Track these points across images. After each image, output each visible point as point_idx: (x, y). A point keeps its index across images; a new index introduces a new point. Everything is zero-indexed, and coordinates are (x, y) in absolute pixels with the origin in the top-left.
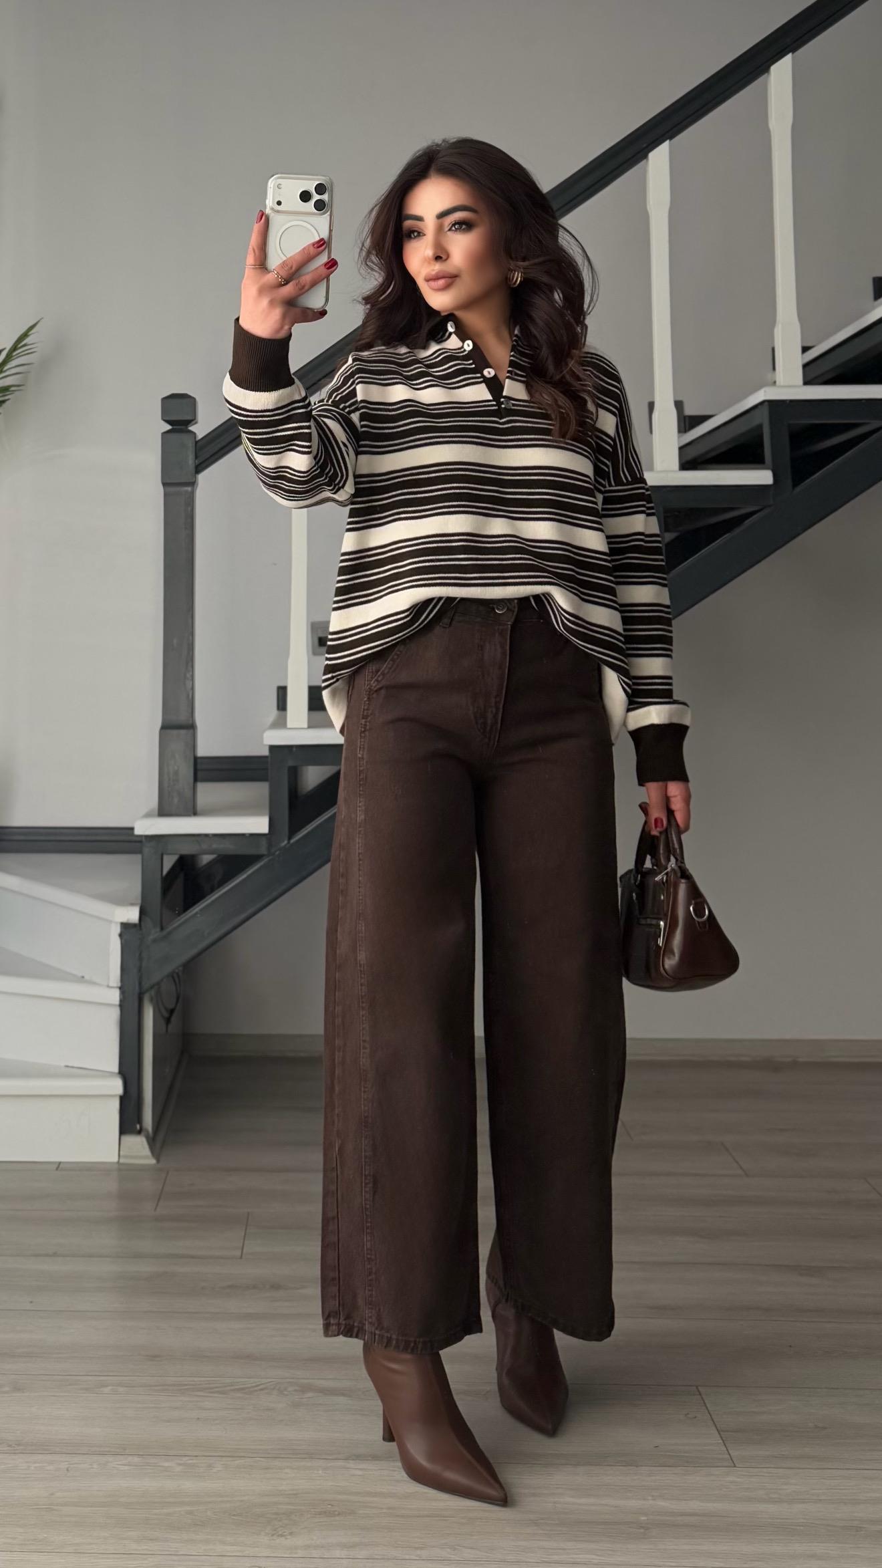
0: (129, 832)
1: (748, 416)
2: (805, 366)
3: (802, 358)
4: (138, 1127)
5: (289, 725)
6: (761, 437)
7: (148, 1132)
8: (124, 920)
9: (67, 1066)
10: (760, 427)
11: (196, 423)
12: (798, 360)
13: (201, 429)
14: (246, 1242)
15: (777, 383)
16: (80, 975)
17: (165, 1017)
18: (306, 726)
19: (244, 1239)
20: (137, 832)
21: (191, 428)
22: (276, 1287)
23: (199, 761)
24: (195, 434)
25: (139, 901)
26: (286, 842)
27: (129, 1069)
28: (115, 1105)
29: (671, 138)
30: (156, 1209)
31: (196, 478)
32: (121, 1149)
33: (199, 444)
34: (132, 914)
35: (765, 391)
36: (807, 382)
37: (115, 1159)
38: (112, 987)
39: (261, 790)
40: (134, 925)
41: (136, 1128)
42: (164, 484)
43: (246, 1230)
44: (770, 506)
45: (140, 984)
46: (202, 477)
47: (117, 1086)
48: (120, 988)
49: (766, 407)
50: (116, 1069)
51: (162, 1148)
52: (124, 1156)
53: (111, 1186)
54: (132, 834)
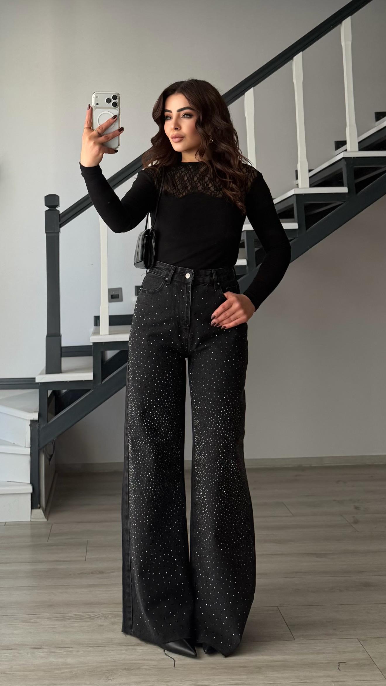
0: (33, 380)
1: (287, 200)
2: (310, 178)
3: (309, 175)
4: (39, 506)
5: (101, 334)
6: (293, 208)
7: (43, 508)
8: (32, 419)
9: (8, 481)
10: (293, 205)
11: (59, 206)
12: (308, 175)
13: (62, 208)
14: (87, 553)
15: (300, 186)
16: (12, 442)
17: (49, 458)
18: (108, 334)
19: (86, 553)
20: (37, 381)
21: (58, 209)
22: (101, 572)
23: (63, 348)
24: (59, 211)
25: (38, 410)
26: (100, 383)
27: (35, 481)
28: (29, 497)
29: (254, 86)
30: (48, 541)
31: (59, 229)
32: (32, 514)
33: (61, 216)
34: (35, 416)
35: (294, 190)
36: (312, 186)
37: (30, 520)
38: (27, 447)
39: (89, 361)
40: (36, 421)
41: (38, 506)
42: (46, 233)
43: (87, 548)
44: (297, 237)
45: (39, 445)
46: (62, 229)
47: (30, 489)
48: (31, 448)
49: (295, 196)
50: (29, 482)
51: (49, 514)
52: (33, 518)
53: (28, 532)
54: (35, 381)
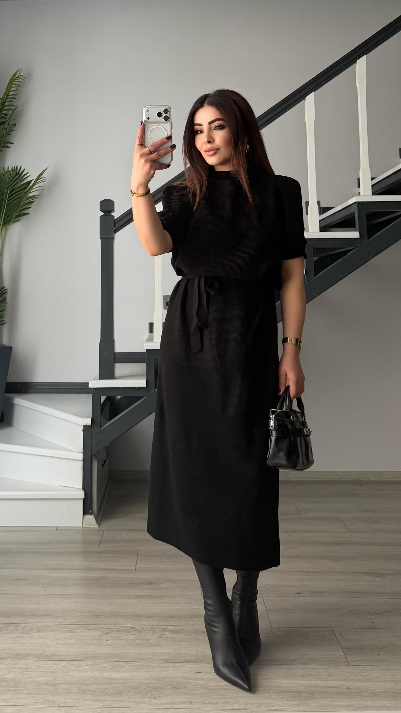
1: (349, 208)
2: (372, 186)
3: (371, 183)
4: (91, 511)
5: (154, 341)
6: (354, 217)
7: (95, 514)
8: (85, 424)
9: (60, 486)
10: (354, 213)
11: (114, 212)
13: (117, 214)
14: (138, 563)
15: (361, 195)
16: (65, 447)
17: (102, 464)
20: (90, 386)
21: (112, 214)
22: (151, 583)
23: (116, 354)
24: (114, 216)
25: (91, 416)
27: (87, 487)
28: (81, 503)
29: (315, 91)
30: (98, 548)
31: (114, 235)
32: (84, 520)
33: (116, 221)
34: (88, 422)
35: (356, 198)
36: (373, 194)
37: (82, 526)
38: (80, 453)
40: (89, 426)
42: (101, 238)
43: (137, 557)
44: (358, 247)
45: (91, 452)
47: (82, 494)
48: (83, 453)
49: (356, 205)
50: (82, 488)
51: (101, 521)
52: (85, 524)
53: (80, 537)
54: (88, 386)
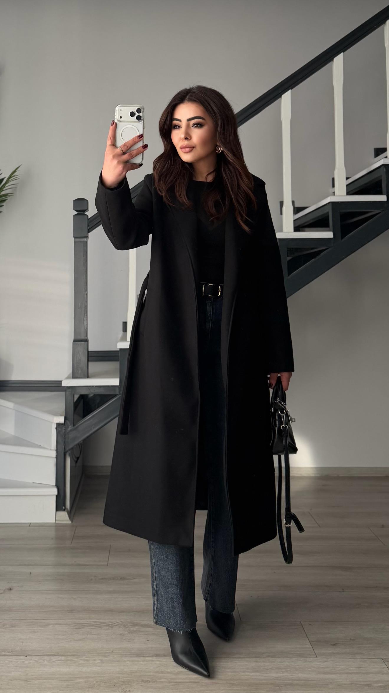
0: (59, 383)
1: (322, 208)
2: (347, 185)
3: (346, 182)
4: (64, 508)
6: (328, 217)
7: (68, 510)
8: (58, 422)
9: (34, 483)
10: (328, 213)
11: (88, 211)
13: (89, 214)
14: (110, 558)
15: (336, 194)
16: (39, 444)
17: (75, 461)
20: (64, 384)
21: (86, 213)
22: (123, 578)
23: (90, 353)
24: (87, 216)
25: (64, 414)
27: (60, 484)
28: (54, 499)
29: (291, 89)
30: (71, 544)
31: (88, 234)
32: (56, 517)
33: (89, 220)
34: (61, 420)
35: (330, 198)
37: (54, 522)
38: (52, 450)
39: (115, 366)
40: (62, 424)
42: (75, 237)
43: (109, 553)
44: (332, 247)
45: (65, 449)
47: (55, 491)
48: (56, 450)
49: (330, 205)
50: (54, 484)
51: (73, 516)
52: (58, 520)
53: (52, 533)
